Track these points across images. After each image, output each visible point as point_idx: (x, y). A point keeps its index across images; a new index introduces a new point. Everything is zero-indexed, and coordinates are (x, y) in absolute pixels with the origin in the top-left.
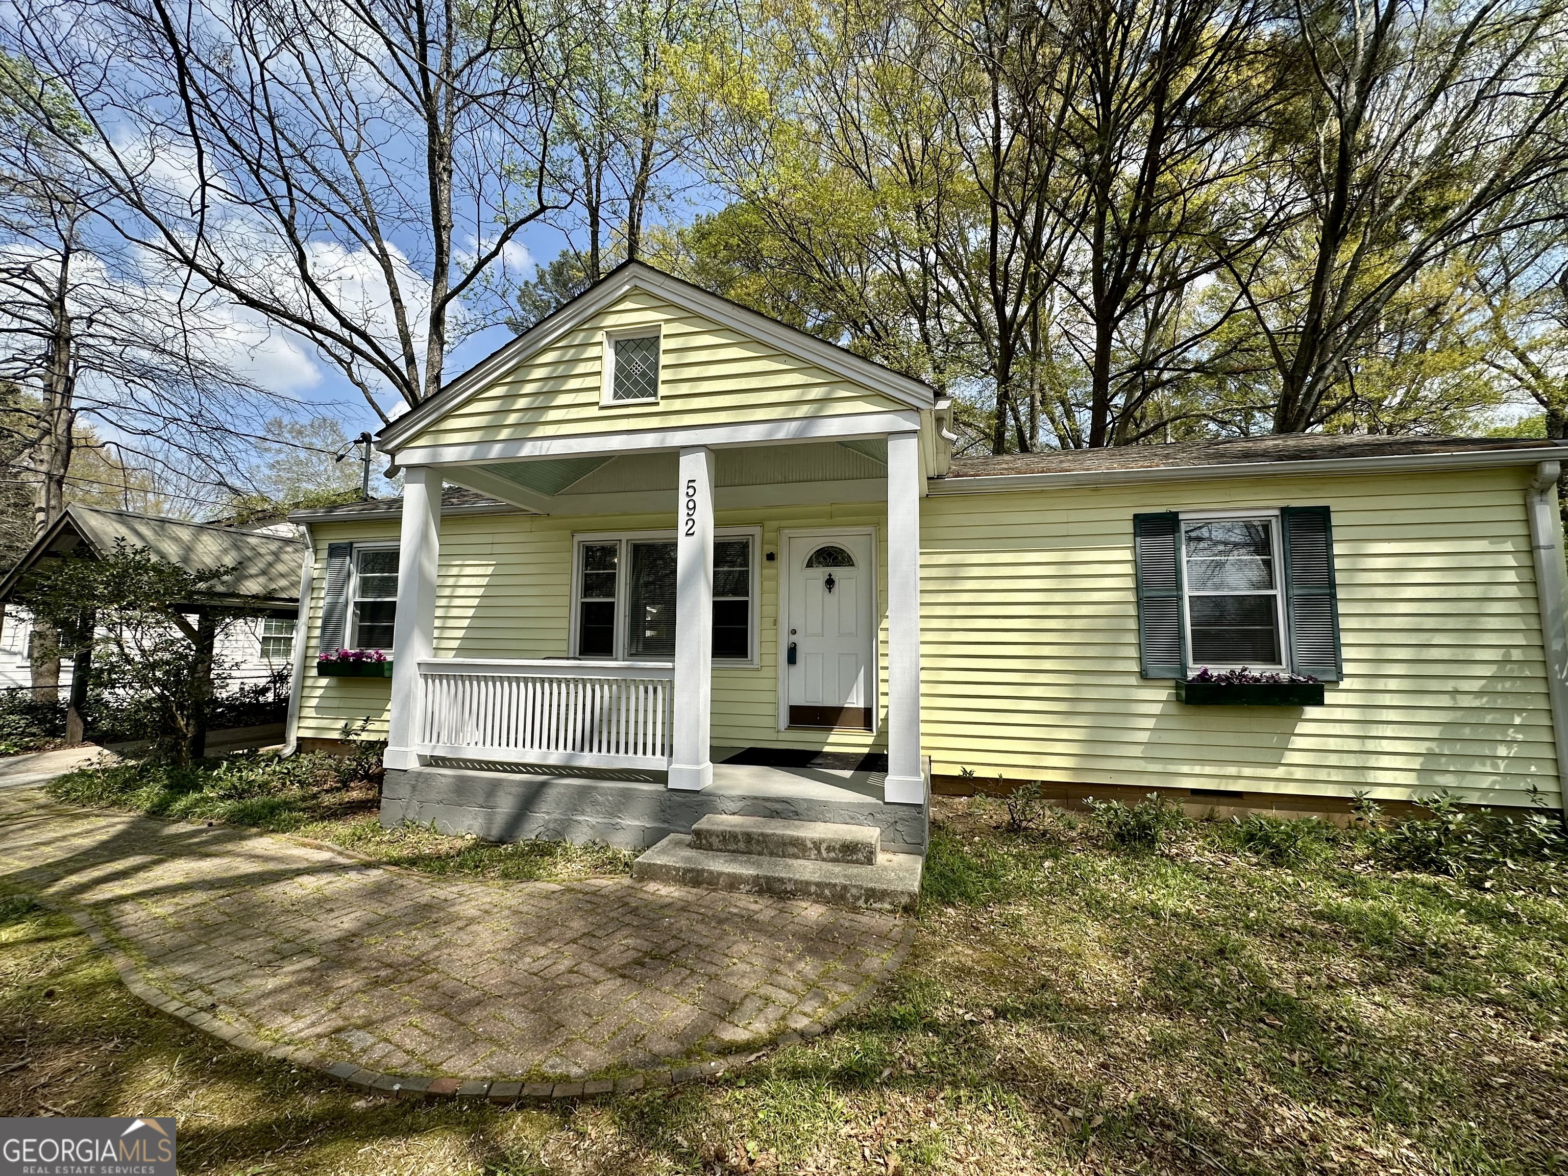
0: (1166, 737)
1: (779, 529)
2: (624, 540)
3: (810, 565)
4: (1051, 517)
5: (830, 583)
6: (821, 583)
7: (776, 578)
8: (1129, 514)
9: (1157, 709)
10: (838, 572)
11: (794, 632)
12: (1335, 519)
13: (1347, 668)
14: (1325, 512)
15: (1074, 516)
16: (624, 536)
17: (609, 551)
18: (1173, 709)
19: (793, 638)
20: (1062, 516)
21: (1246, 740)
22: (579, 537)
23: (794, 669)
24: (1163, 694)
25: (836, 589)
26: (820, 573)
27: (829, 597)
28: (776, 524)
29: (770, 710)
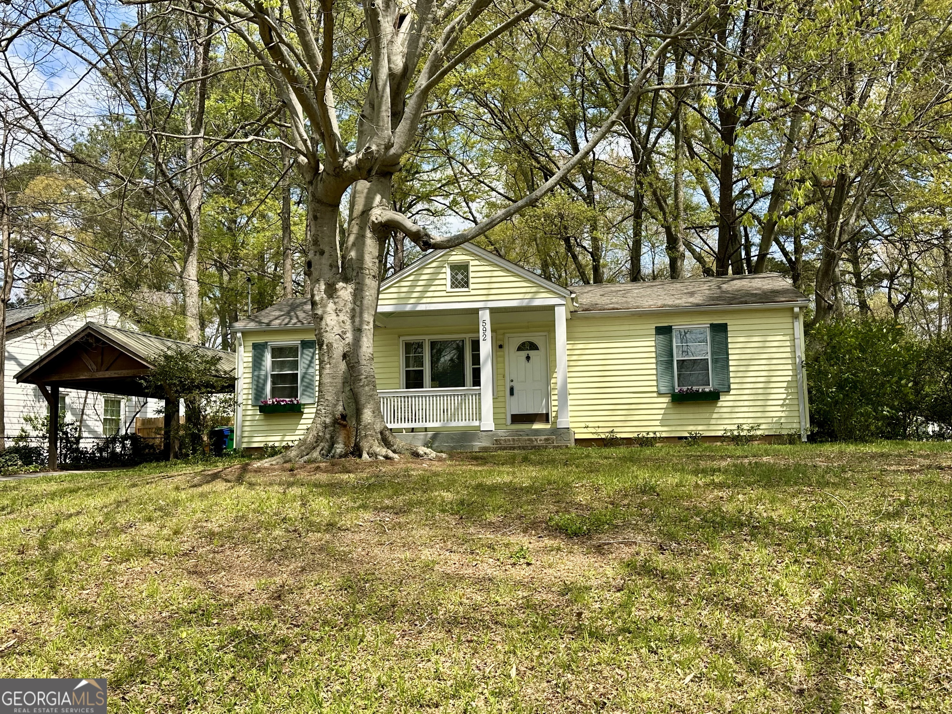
0: (668, 417)
1: (504, 334)
2: (427, 339)
3: (519, 349)
4: (623, 328)
5: (528, 358)
6: (524, 358)
7: (503, 357)
8: (653, 326)
9: (664, 406)
10: (532, 353)
11: (512, 381)
12: (729, 328)
13: (732, 386)
14: (726, 324)
15: (632, 327)
16: (427, 338)
17: (420, 345)
18: (670, 405)
19: (512, 384)
20: (627, 328)
21: (697, 416)
22: (402, 338)
23: (512, 398)
24: (666, 400)
25: (531, 361)
26: (524, 354)
27: (528, 365)
28: (502, 331)
29: (503, 416)
